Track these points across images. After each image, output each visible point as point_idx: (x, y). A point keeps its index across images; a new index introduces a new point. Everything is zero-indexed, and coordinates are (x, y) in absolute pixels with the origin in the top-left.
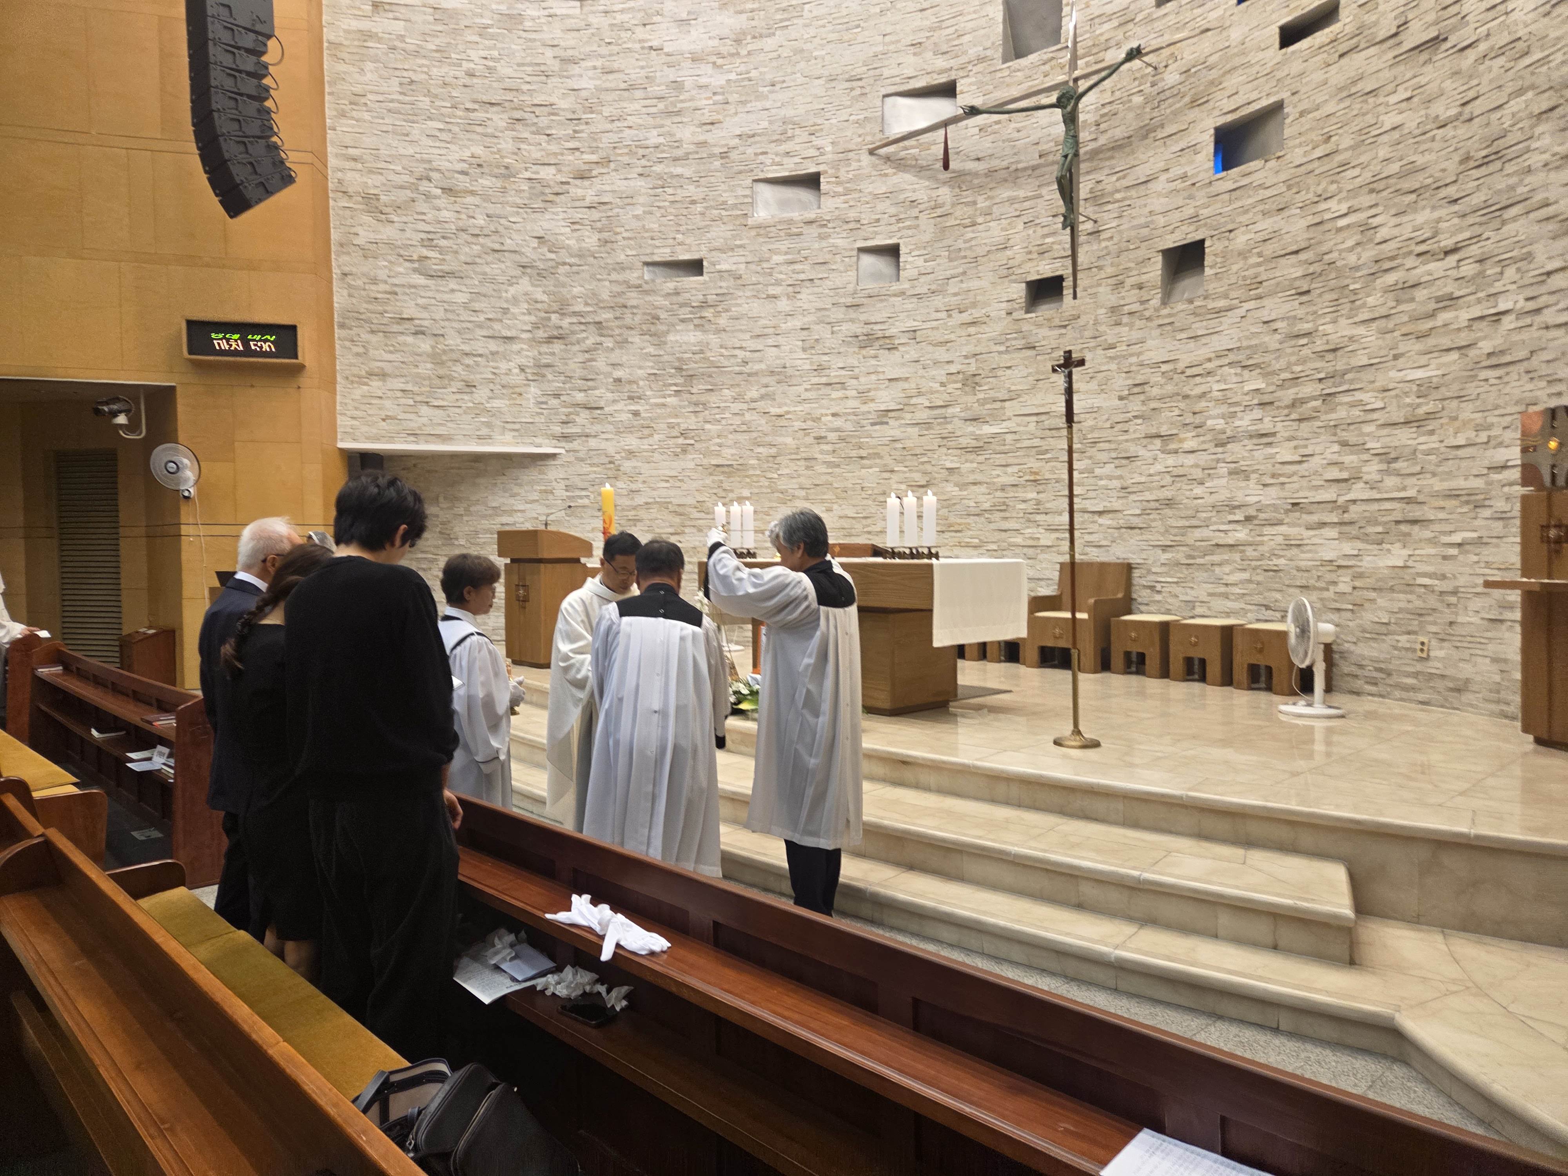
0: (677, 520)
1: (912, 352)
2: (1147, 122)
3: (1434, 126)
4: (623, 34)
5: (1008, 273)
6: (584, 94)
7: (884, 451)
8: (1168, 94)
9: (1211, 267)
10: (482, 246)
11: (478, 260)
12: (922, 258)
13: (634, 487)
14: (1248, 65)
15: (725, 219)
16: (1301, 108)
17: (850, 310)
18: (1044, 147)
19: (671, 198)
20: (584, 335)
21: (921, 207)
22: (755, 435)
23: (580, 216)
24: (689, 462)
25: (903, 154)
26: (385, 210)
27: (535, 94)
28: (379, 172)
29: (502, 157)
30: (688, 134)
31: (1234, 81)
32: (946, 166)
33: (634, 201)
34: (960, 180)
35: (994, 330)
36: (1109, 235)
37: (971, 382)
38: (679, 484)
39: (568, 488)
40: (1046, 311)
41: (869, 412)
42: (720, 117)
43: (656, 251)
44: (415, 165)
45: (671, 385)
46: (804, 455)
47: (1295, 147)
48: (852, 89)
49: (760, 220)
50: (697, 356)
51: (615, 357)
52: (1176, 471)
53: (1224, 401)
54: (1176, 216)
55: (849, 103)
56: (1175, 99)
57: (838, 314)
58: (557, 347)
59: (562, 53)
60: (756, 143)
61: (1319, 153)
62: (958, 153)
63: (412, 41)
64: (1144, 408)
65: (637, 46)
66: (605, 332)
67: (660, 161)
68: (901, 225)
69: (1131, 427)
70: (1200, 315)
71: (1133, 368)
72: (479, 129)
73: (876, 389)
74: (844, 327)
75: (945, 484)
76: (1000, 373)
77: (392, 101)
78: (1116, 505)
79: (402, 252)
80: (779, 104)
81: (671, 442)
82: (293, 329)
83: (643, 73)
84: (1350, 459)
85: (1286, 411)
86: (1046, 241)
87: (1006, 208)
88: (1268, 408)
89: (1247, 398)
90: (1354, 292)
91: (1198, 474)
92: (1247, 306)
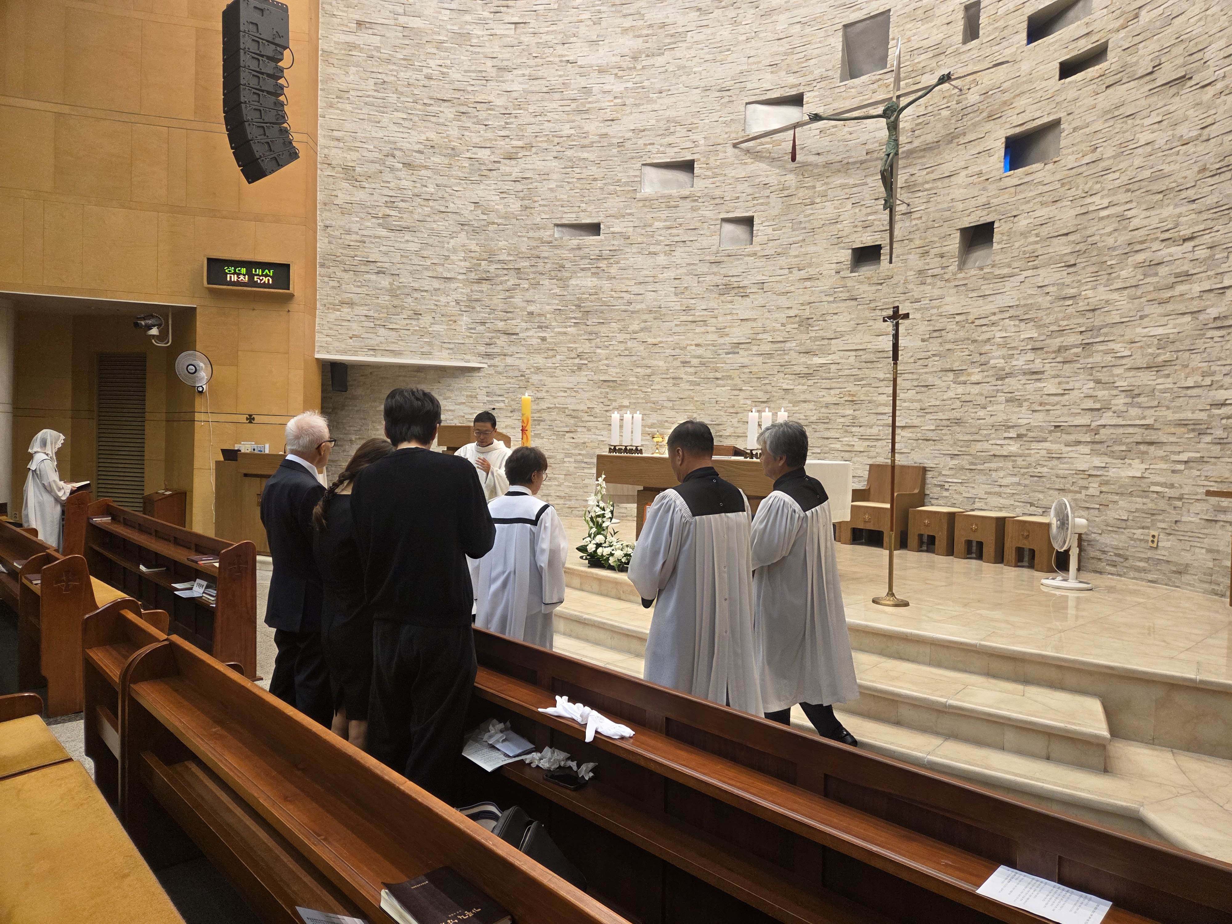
0: (572, 421)
1: (760, 299)
2: (952, 130)
3: (1179, 143)
4: (547, 50)
5: (837, 241)
6: (514, 95)
7: (734, 374)
8: (970, 110)
9: (998, 243)
10: (431, 207)
11: (428, 219)
12: (771, 228)
13: (539, 395)
14: (1033, 90)
15: (619, 194)
16: (1074, 125)
17: (713, 265)
18: (870, 147)
19: (578, 176)
20: (506, 278)
21: (772, 189)
22: (634, 358)
23: (507, 187)
24: (583, 377)
25: (759, 148)
26: (359, 179)
27: (477, 94)
28: (356, 149)
29: (450, 141)
30: (593, 127)
31: (1022, 103)
32: (794, 159)
33: (550, 177)
34: (804, 169)
35: (825, 284)
36: (919, 216)
37: (805, 323)
38: (574, 394)
39: (488, 394)
40: (867, 271)
41: (725, 344)
42: (619, 115)
43: (564, 216)
44: (383, 145)
45: (571, 318)
46: (672, 375)
47: (1069, 154)
48: (722, 97)
49: (646, 195)
50: (593, 297)
51: (529, 295)
52: (964, 398)
53: (1005, 345)
54: (973, 203)
55: (719, 108)
56: (975, 114)
57: (704, 268)
58: (485, 286)
59: (500, 64)
60: (645, 136)
61: (1087, 159)
62: (802, 149)
63: (386, 51)
64: (941, 349)
65: (557, 60)
66: (523, 276)
67: (571, 147)
68: (755, 202)
69: (930, 362)
70: (988, 279)
71: (933, 318)
72: (433, 119)
73: (730, 327)
74: (708, 278)
75: (781, 401)
76: (828, 318)
77: (368, 96)
78: (916, 422)
79: (370, 211)
80: (664, 107)
81: (570, 361)
82: (288, 266)
83: (561, 80)
84: (1102, 394)
85: (1053, 355)
86: (870, 218)
87: (839, 192)
88: (1039, 352)
89: (1023, 344)
90: (1111, 266)
91: (981, 400)
92: (1025, 274)
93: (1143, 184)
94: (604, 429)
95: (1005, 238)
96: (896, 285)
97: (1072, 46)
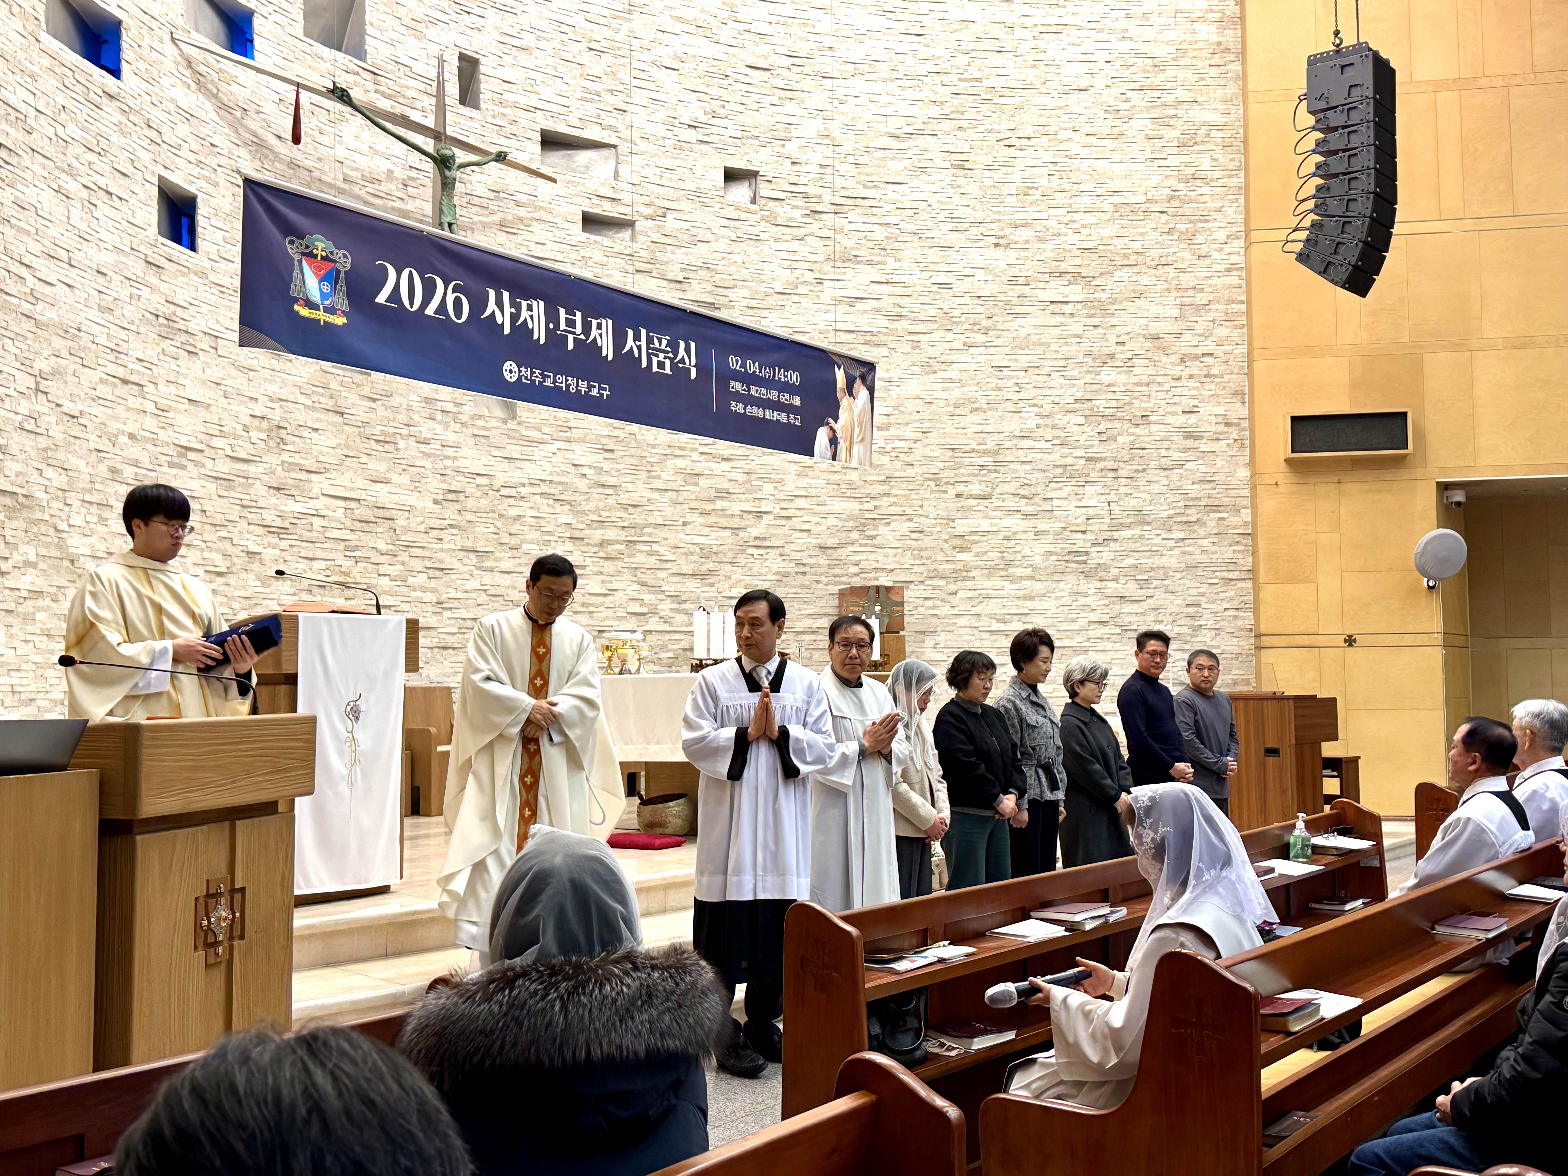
17: (152, 270)
21: (223, 161)
22: (43, 443)
25: (202, 69)
41: (168, 444)
46: (95, 496)
49: (55, 46)
52: (492, 591)
57: (136, 268)
64: (460, 518)
68: (201, 171)
69: (445, 535)
70: (512, 438)
74: (144, 293)
75: (245, 574)
76: (305, 434)
78: (431, 621)
84: (649, 597)
85: (595, 549)
88: (578, 542)
89: (560, 529)
90: (652, 464)
92: (557, 444)
96: (396, 409)
97: (596, 201)
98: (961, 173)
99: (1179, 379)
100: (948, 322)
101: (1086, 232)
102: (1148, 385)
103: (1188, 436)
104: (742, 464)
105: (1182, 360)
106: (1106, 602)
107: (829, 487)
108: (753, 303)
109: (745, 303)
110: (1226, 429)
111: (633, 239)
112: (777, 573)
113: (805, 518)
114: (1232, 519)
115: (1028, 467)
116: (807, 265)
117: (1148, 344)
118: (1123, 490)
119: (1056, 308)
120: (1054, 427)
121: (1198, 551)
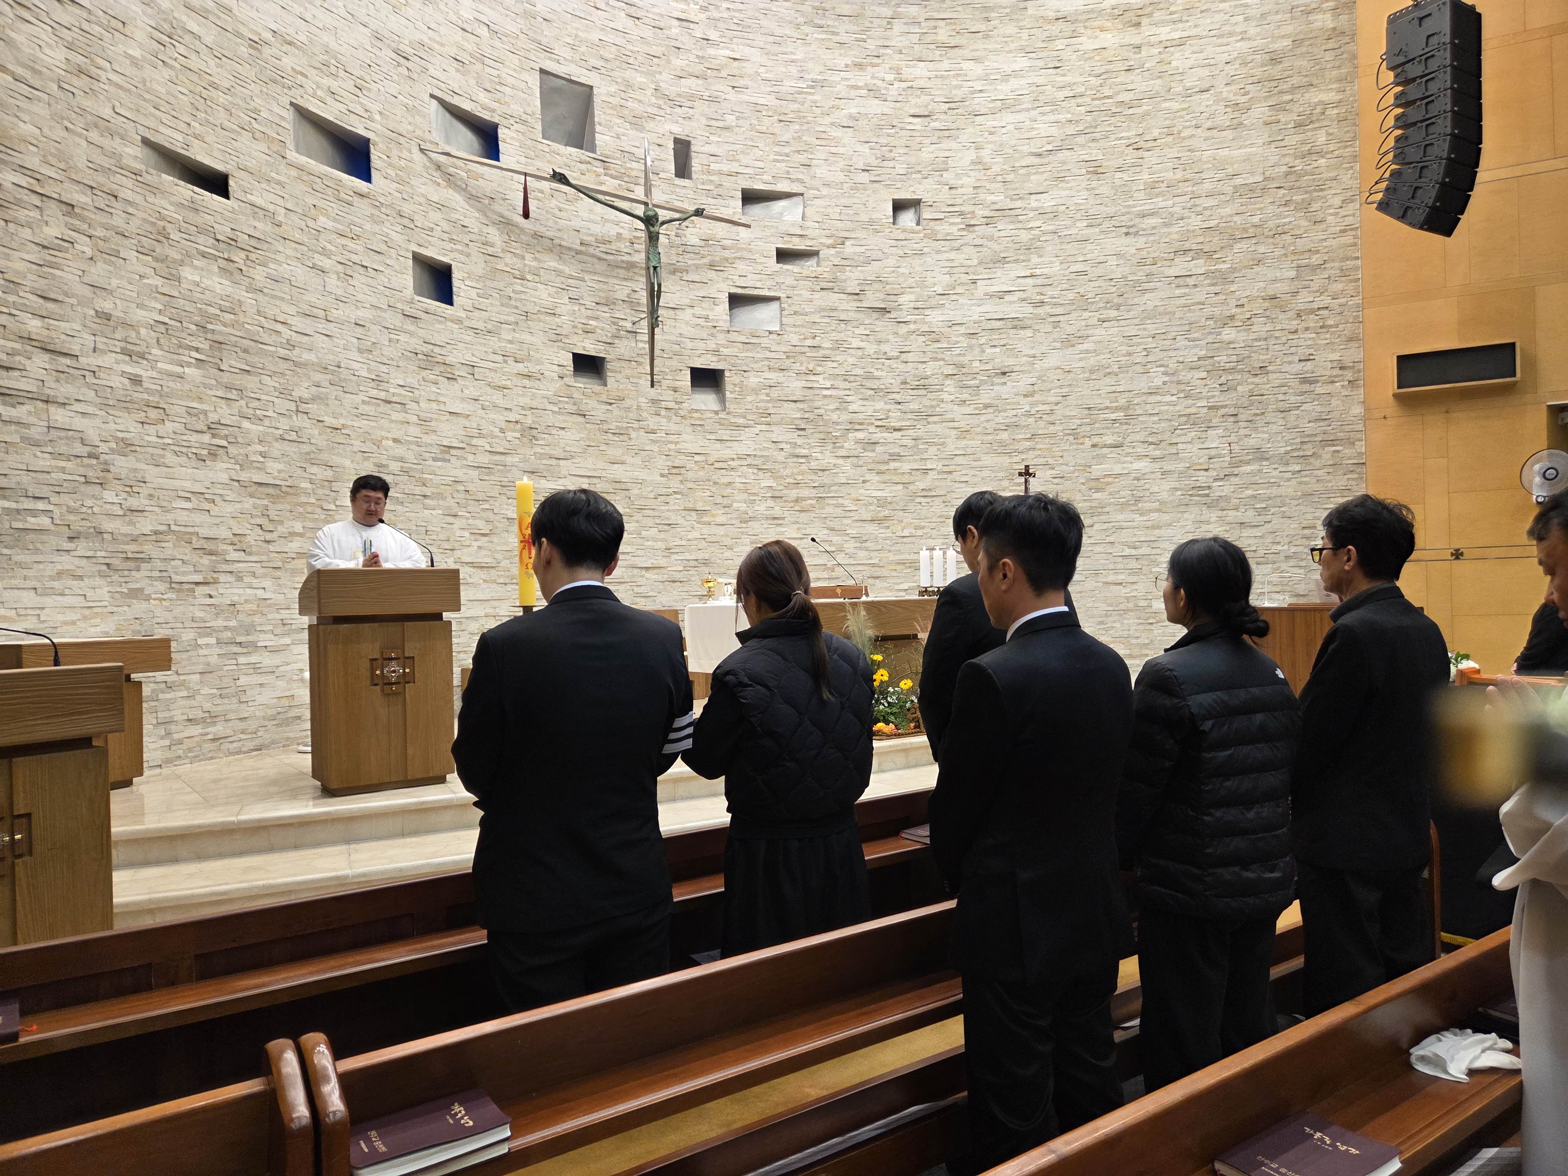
0: (206, 560)
1: (471, 389)
3: (884, 357)
5: (557, 338)
7: (446, 491)
9: (730, 392)
12: (475, 291)
13: (134, 502)
14: (753, 260)
15: (260, 136)
16: (794, 308)
17: (408, 321)
19: (183, 61)
21: (473, 237)
22: (306, 448)
24: (220, 473)
25: (452, 170)
31: (743, 267)
32: (525, 215)
35: (548, 388)
37: (528, 433)
38: (207, 506)
40: (592, 384)
41: (431, 445)
43: (162, 129)
45: (190, 348)
47: (792, 332)
48: (400, 65)
49: (302, 162)
50: (228, 317)
51: (96, 273)
52: (710, 539)
53: (745, 491)
54: (701, 345)
55: (397, 78)
56: (697, 256)
57: (394, 320)
60: (293, 54)
61: (809, 342)
64: (682, 487)
66: (79, 225)
68: (453, 246)
69: (671, 499)
70: (724, 425)
71: (672, 453)
73: (436, 420)
74: (403, 338)
76: (554, 431)
78: (662, 562)
80: (320, 26)
81: (194, 437)
84: (836, 539)
85: (792, 504)
86: (591, 322)
87: (552, 276)
88: (778, 500)
89: (763, 491)
90: (836, 437)
91: (728, 541)
92: (759, 427)
93: (858, 378)
94: (265, 576)
95: (737, 389)
96: (628, 409)
97: (787, 238)
98: (1096, 177)
99: (1296, 332)
100: (1083, 303)
101: (1208, 213)
102: (1266, 339)
103: (1305, 381)
104: (911, 432)
105: (1299, 315)
106: (1228, 528)
107: (984, 446)
108: (919, 305)
109: (912, 305)
110: (1341, 372)
111: (818, 265)
112: (941, 516)
113: (963, 472)
114: (1347, 451)
115: (1156, 418)
116: (963, 270)
117: (1267, 304)
118: (1242, 432)
119: (1181, 281)
120: (1179, 383)
121: (1314, 481)
